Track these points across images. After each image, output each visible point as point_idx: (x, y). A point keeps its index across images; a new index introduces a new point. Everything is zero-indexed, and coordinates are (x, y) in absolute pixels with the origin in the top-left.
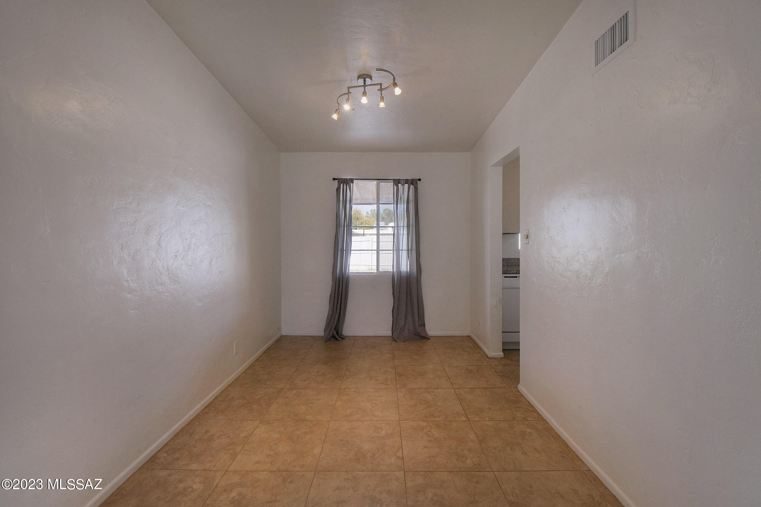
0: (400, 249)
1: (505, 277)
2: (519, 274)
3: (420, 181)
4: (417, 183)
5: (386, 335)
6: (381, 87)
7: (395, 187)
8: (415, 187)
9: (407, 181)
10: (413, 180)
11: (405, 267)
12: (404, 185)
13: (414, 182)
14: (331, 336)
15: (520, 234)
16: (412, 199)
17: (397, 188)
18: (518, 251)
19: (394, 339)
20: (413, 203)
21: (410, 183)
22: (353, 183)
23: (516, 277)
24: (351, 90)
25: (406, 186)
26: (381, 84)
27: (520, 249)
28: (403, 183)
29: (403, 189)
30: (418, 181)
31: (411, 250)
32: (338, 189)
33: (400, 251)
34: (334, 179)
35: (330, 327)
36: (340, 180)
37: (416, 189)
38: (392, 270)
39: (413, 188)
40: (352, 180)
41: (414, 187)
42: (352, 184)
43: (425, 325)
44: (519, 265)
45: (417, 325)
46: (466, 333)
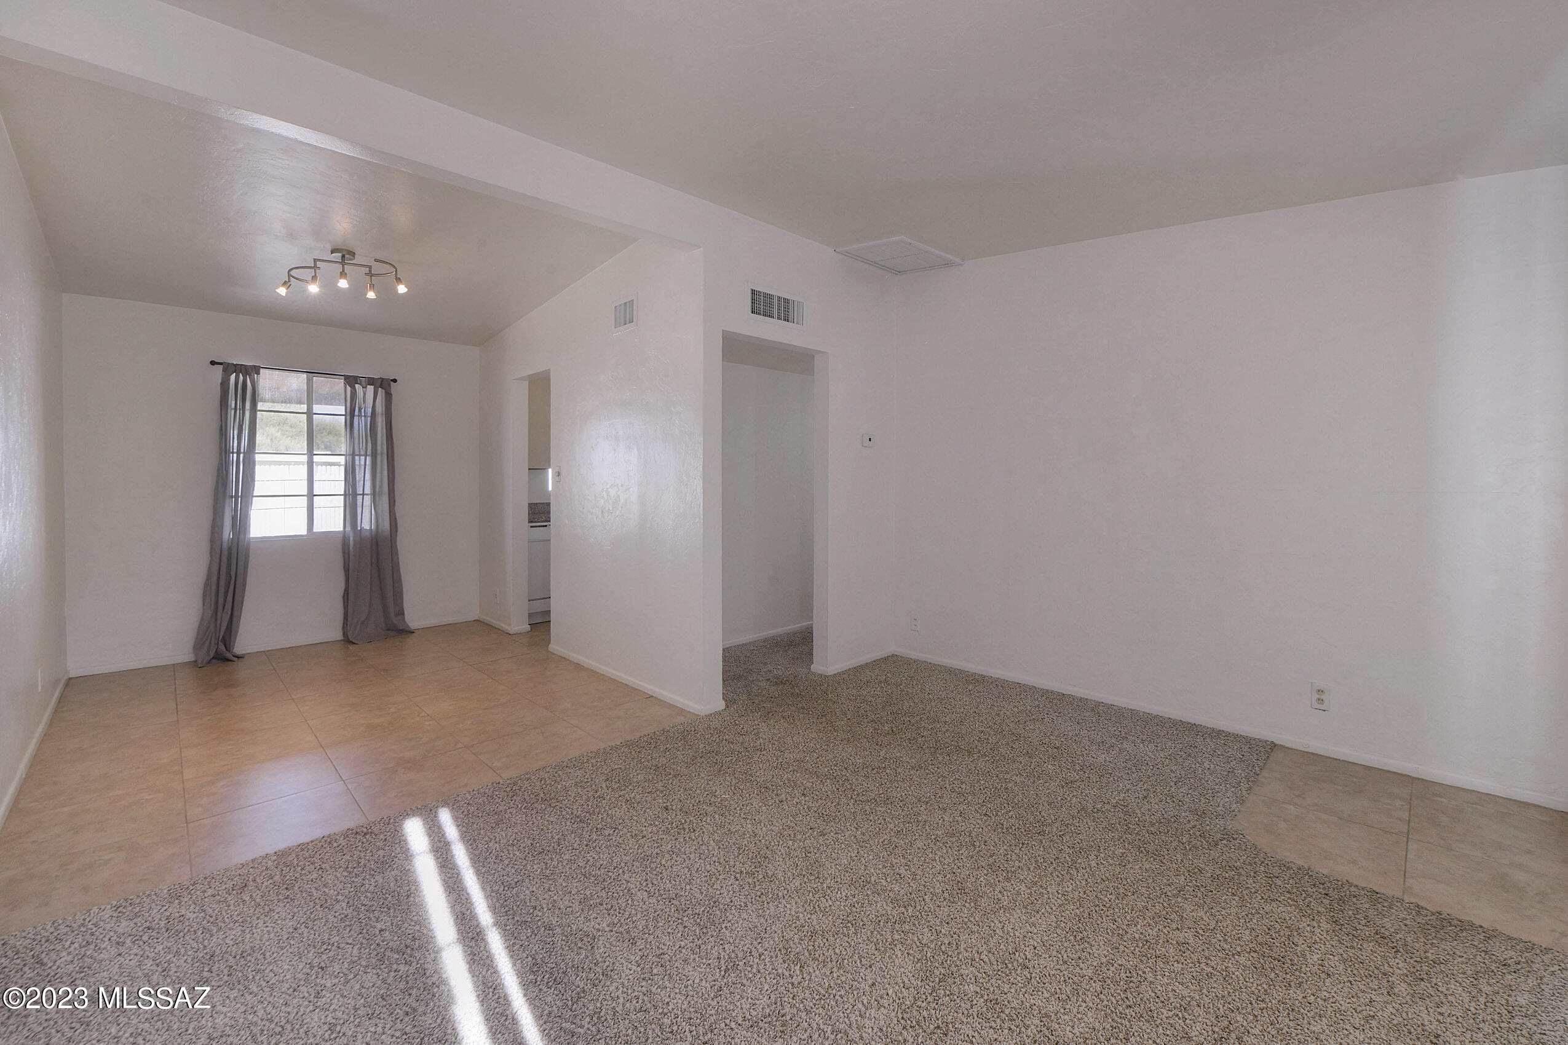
0: (358, 493)
1: (531, 527)
2: (550, 521)
3: (395, 382)
4: (390, 385)
5: (330, 640)
6: (370, 271)
7: (349, 388)
8: (386, 392)
9: (371, 381)
10: (382, 380)
11: (366, 522)
12: (366, 387)
13: (384, 384)
14: (212, 657)
15: (550, 470)
16: (380, 411)
17: (351, 391)
18: (548, 494)
19: (347, 640)
20: (382, 419)
21: (379, 384)
22: (259, 374)
23: (546, 526)
24: (319, 264)
25: (371, 388)
26: (370, 267)
27: (550, 489)
28: (364, 383)
29: (365, 394)
30: (392, 383)
31: (381, 494)
32: (225, 384)
33: (358, 497)
34: (213, 363)
35: (209, 640)
36: (228, 366)
37: (389, 396)
38: (342, 529)
39: (382, 392)
40: (257, 369)
41: (384, 391)
42: (256, 375)
43: (403, 614)
44: (549, 512)
45: (392, 615)
46: (474, 616)
